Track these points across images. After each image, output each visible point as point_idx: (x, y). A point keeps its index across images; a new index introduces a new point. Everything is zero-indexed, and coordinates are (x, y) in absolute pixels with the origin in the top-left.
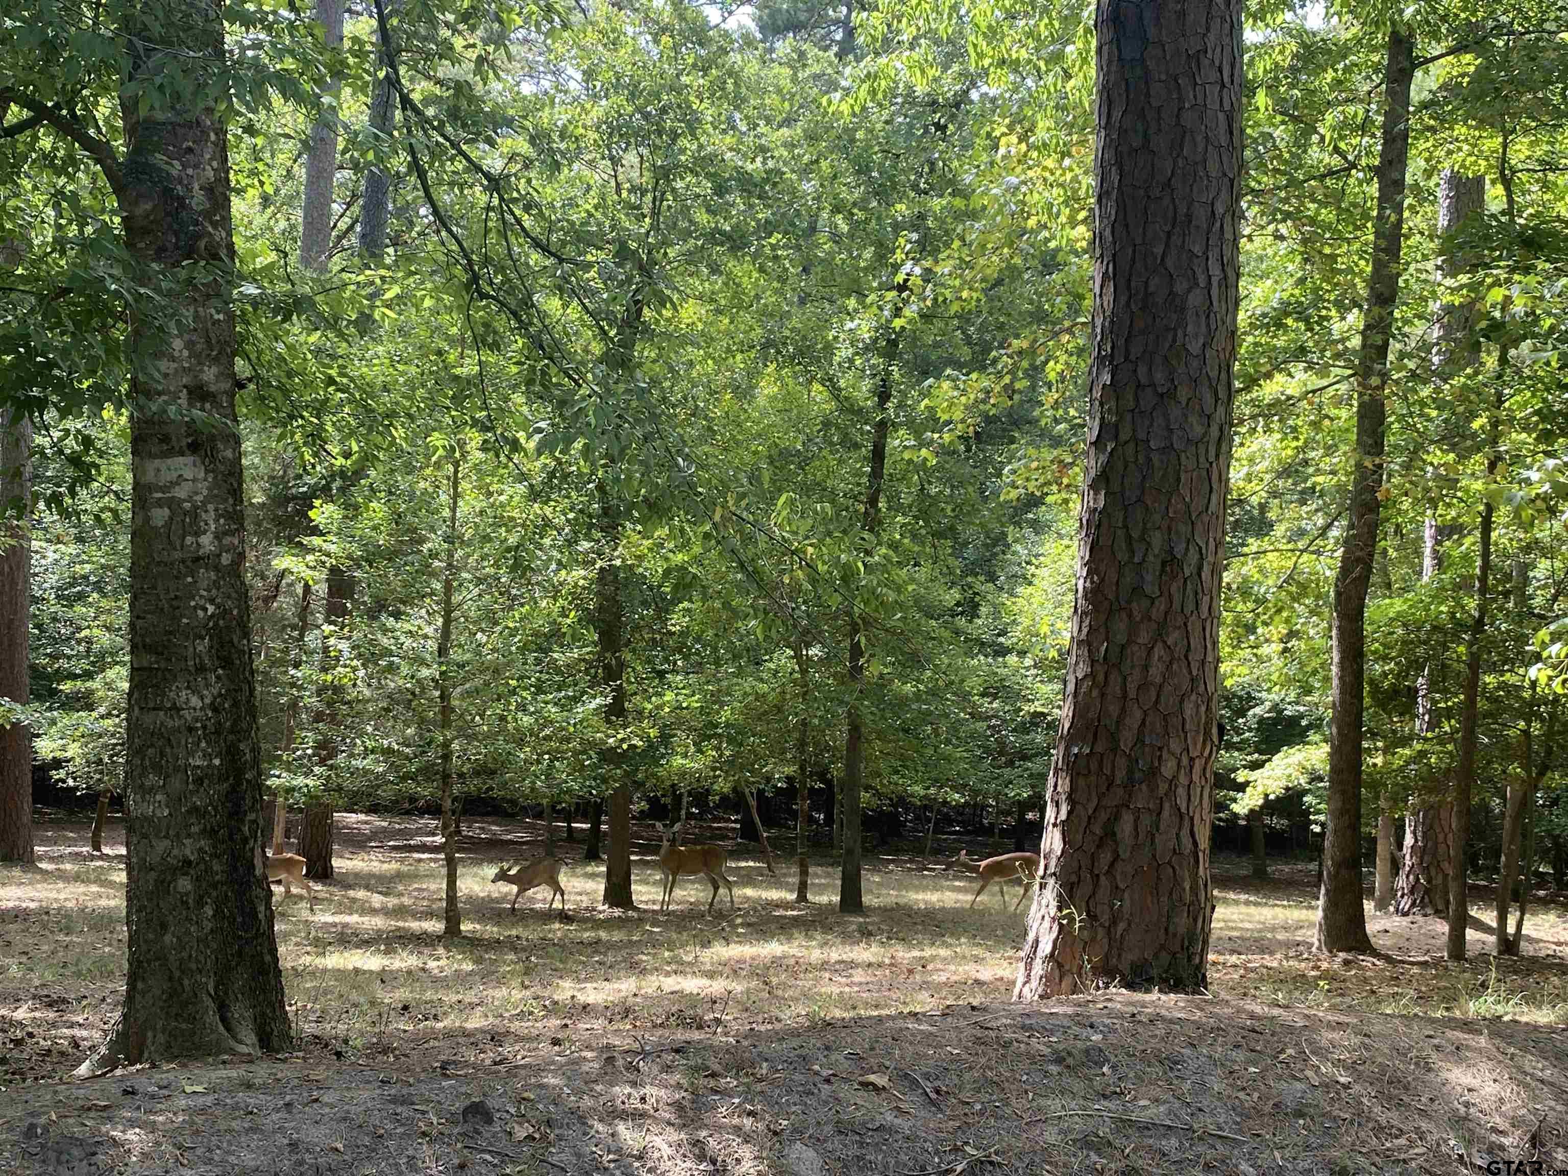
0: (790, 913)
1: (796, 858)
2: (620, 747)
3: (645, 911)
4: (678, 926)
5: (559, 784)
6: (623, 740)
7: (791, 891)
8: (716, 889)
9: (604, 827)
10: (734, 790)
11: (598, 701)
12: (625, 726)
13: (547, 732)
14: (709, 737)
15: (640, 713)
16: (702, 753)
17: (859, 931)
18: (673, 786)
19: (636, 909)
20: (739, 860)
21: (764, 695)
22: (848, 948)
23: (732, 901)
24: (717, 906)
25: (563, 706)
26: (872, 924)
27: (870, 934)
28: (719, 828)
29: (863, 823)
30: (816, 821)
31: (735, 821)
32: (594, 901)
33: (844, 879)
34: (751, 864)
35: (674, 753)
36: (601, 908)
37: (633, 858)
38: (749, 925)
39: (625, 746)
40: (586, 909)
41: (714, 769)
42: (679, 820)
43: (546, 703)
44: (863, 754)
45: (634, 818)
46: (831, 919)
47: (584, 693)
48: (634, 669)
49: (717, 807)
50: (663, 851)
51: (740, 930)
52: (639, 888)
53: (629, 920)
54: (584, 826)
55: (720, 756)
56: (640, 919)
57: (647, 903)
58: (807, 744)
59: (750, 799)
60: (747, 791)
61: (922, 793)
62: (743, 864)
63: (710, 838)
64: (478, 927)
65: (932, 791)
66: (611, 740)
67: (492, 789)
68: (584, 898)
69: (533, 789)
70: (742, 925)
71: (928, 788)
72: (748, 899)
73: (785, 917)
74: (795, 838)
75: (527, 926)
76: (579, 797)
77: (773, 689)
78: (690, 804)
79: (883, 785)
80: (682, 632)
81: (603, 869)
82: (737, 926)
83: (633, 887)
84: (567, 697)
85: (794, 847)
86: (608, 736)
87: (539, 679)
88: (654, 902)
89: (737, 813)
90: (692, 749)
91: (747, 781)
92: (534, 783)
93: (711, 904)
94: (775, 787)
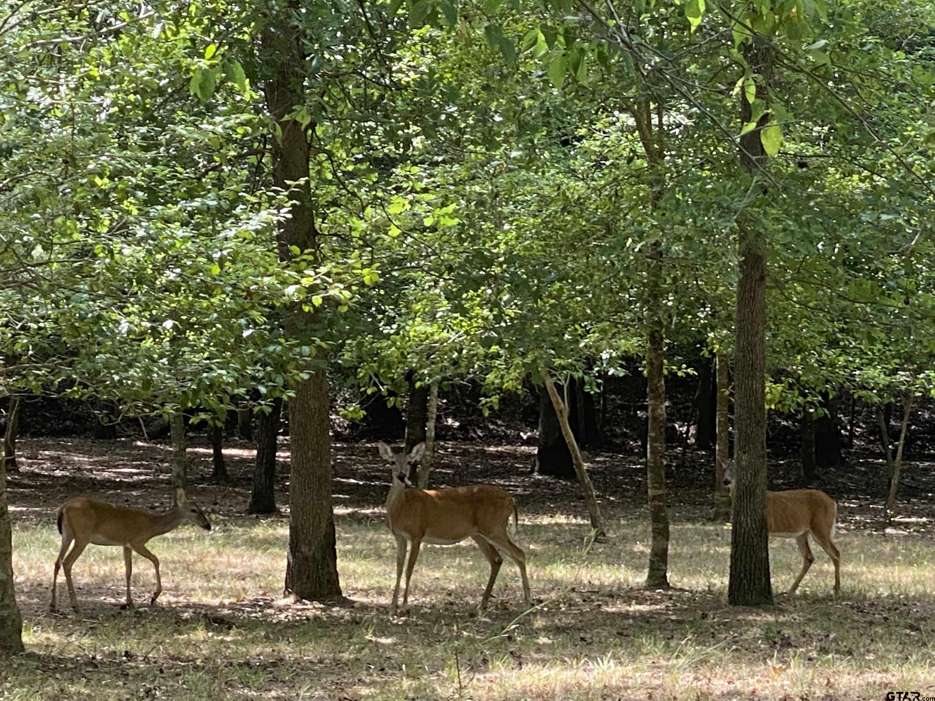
0: (634, 608)
1: (646, 509)
2: (308, 301)
3: (364, 607)
4: (426, 633)
5: (196, 373)
6: (312, 289)
7: (638, 568)
8: (496, 565)
9: (282, 455)
10: (526, 381)
11: (264, 214)
12: (315, 264)
13: (171, 275)
14: (476, 284)
15: (345, 239)
16: (464, 312)
17: (767, 638)
18: (410, 376)
19: (345, 603)
20: (536, 512)
21: (579, 202)
22: (745, 670)
23: (526, 587)
24: (497, 597)
25: (197, 227)
26: (791, 625)
27: (787, 643)
28: (500, 456)
29: (770, 442)
30: (682, 440)
31: (529, 442)
32: (268, 589)
33: (735, 544)
34: (561, 519)
35: (411, 314)
36: (281, 602)
37: (339, 511)
38: (558, 630)
39: (317, 300)
40: (254, 604)
41: (487, 343)
42: (423, 438)
43: (167, 221)
44: (771, 310)
45: (338, 437)
46: (713, 619)
47: (236, 201)
48: (330, 155)
49: (495, 415)
50: (393, 497)
51: (543, 640)
52: (352, 566)
53: (335, 622)
54: (245, 453)
55: (498, 318)
56: (356, 622)
57: (366, 592)
58: (664, 294)
59: (555, 398)
60: (549, 382)
61: (883, 380)
62: (546, 520)
63: (484, 473)
64: (54, 637)
65: (902, 376)
66: (291, 290)
67: (70, 383)
68: (249, 584)
69: (147, 383)
70: (546, 629)
71: (894, 372)
72: (556, 584)
73: (626, 616)
74: (643, 472)
75: (145, 635)
76: (234, 398)
77: (598, 190)
78: (443, 412)
79: (808, 368)
80: (420, 83)
81: (284, 531)
82: (536, 633)
83: (340, 564)
84: (206, 211)
85: (641, 488)
86: (284, 283)
87: (150, 176)
88: (380, 592)
89: (533, 426)
90: (444, 305)
91: (549, 366)
92: (148, 371)
93: (488, 594)
94: (603, 375)
